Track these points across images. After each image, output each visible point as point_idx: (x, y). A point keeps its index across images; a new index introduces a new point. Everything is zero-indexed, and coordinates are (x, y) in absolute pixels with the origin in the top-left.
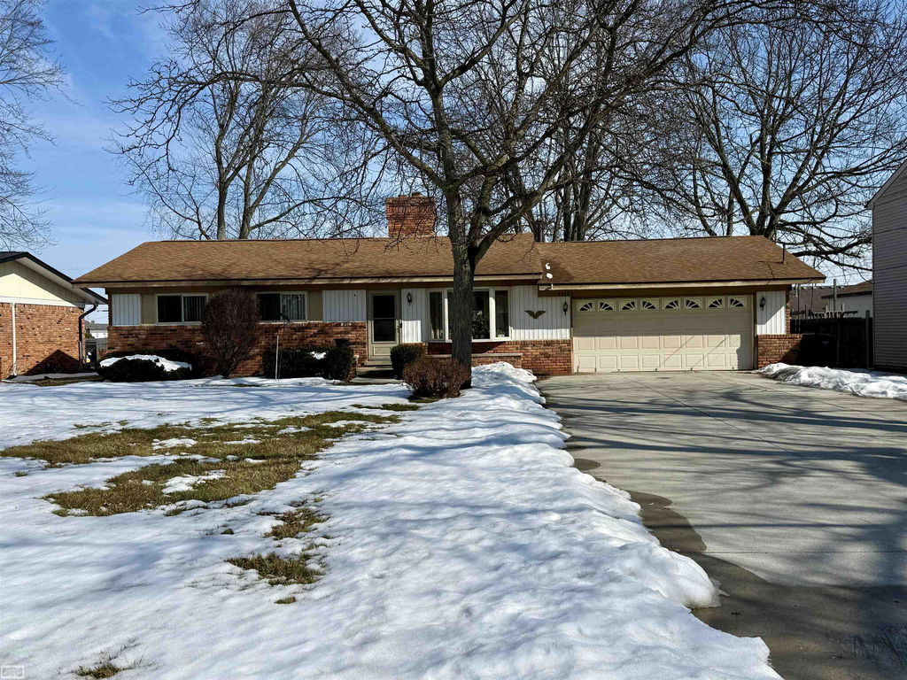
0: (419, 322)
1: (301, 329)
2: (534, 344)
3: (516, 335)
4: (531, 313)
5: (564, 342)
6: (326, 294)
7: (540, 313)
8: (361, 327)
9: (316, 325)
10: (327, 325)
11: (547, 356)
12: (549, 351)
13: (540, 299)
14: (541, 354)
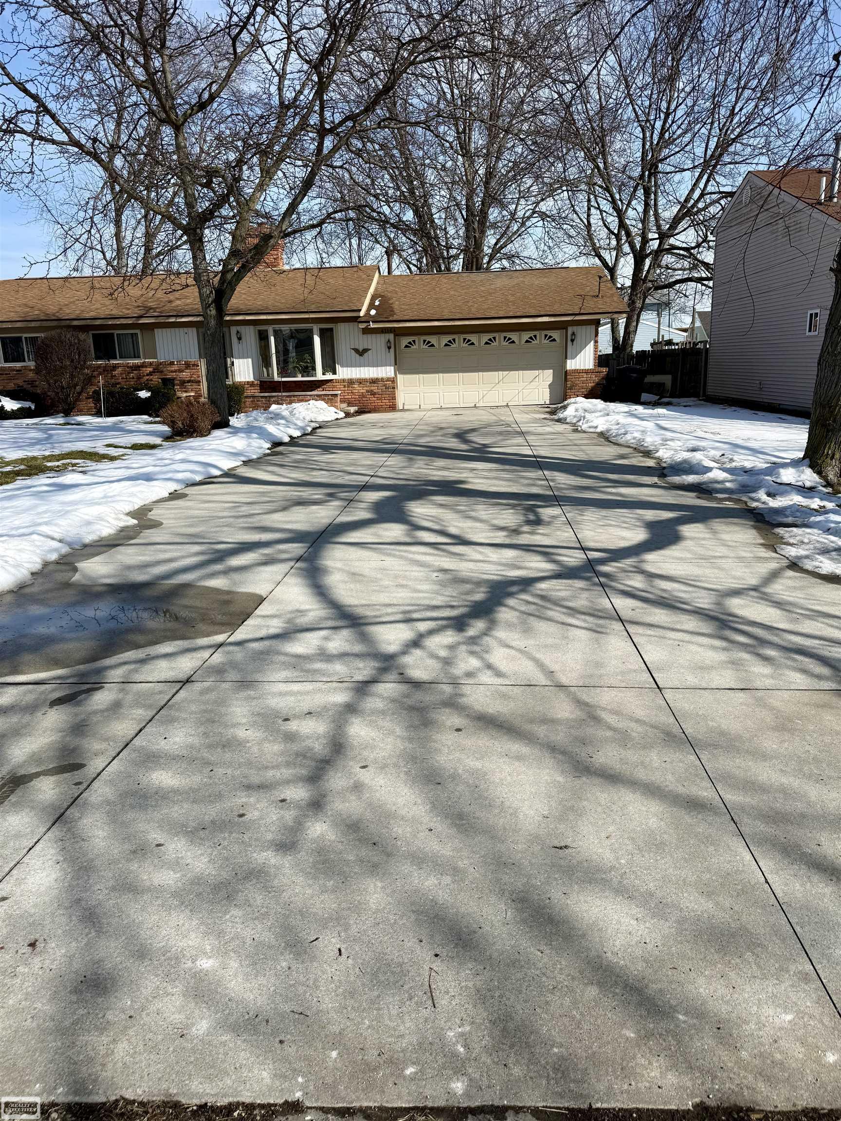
0: (250, 360)
1: (137, 367)
2: (361, 382)
3: (344, 373)
4: (356, 351)
5: (388, 379)
6: (158, 332)
7: (365, 351)
8: (194, 365)
9: (151, 364)
10: (161, 363)
11: (373, 394)
12: (374, 388)
13: (365, 336)
14: (367, 391)
